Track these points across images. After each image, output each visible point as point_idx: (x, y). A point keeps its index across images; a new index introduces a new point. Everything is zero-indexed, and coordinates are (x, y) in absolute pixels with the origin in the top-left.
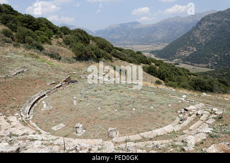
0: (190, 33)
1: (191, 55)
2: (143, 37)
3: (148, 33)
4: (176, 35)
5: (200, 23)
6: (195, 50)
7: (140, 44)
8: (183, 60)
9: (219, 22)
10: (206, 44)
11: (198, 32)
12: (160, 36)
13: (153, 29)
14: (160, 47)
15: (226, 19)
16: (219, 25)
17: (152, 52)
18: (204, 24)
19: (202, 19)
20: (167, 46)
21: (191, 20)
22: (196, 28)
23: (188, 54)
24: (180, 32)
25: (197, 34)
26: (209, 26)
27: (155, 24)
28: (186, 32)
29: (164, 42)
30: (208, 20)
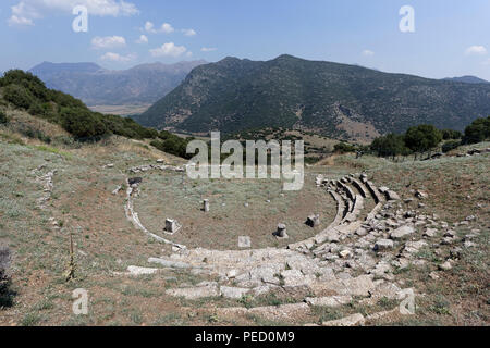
0: (179, 90)
1: (186, 120)
2: (109, 91)
4: (160, 91)
5: (190, 76)
6: (190, 114)
7: (107, 104)
8: (177, 127)
9: (213, 77)
10: (202, 106)
11: (190, 88)
12: (136, 92)
13: (123, 79)
14: (140, 110)
15: (219, 74)
16: (213, 82)
18: (196, 78)
19: (193, 71)
20: (152, 107)
21: (177, 70)
22: (186, 83)
23: (181, 120)
24: (166, 88)
25: (189, 91)
26: (202, 82)
27: (125, 71)
28: (174, 88)
29: (144, 102)
30: (200, 73)
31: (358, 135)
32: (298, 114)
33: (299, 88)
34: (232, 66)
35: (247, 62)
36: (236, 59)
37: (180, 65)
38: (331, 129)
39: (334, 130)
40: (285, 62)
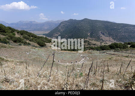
0: (57, 27)
2: (39, 28)
3: (41, 26)
4: (52, 28)
5: (60, 24)
6: (60, 34)
7: (38, 31)
9: (66, 24)
10: (63, 32)
11: (60, 27)
12: (46, 28)
13: (43, 25)
14: (47, 32)
15: (68, 24)
17: (44, 35)
18: (62, 25)
19: (61, 23)
20: (50, 32)
21: (57, 22)
22: (59, 26)
23: (58, 35)
24: (54, 27)
25: (60, 28)
27: (43, 23)
28: (56, 27)
29: (48, 30)
30: (63, 23)
31: (107, 40)
32: (89, 34)
33: (89, 27)
34: (71, 21)
35: (75, 20)
36: (72, 19)
37: (58, 21)
38: (98, 39)
39: (99, 39)
40: (85, 20)
